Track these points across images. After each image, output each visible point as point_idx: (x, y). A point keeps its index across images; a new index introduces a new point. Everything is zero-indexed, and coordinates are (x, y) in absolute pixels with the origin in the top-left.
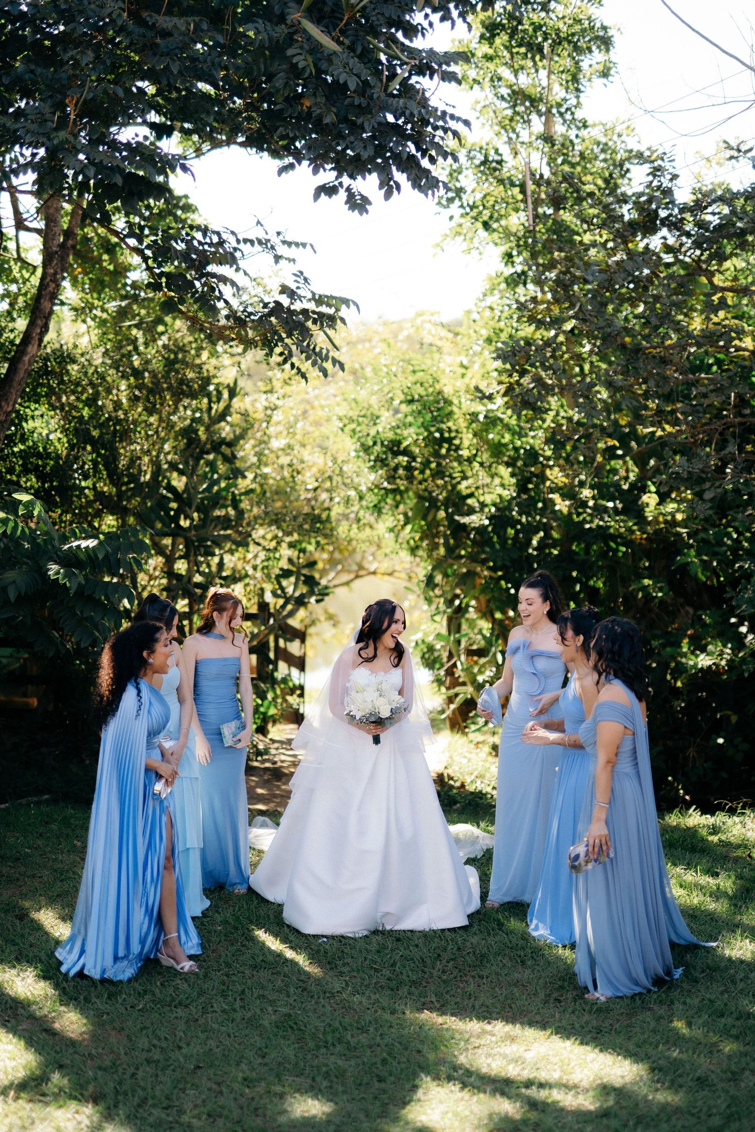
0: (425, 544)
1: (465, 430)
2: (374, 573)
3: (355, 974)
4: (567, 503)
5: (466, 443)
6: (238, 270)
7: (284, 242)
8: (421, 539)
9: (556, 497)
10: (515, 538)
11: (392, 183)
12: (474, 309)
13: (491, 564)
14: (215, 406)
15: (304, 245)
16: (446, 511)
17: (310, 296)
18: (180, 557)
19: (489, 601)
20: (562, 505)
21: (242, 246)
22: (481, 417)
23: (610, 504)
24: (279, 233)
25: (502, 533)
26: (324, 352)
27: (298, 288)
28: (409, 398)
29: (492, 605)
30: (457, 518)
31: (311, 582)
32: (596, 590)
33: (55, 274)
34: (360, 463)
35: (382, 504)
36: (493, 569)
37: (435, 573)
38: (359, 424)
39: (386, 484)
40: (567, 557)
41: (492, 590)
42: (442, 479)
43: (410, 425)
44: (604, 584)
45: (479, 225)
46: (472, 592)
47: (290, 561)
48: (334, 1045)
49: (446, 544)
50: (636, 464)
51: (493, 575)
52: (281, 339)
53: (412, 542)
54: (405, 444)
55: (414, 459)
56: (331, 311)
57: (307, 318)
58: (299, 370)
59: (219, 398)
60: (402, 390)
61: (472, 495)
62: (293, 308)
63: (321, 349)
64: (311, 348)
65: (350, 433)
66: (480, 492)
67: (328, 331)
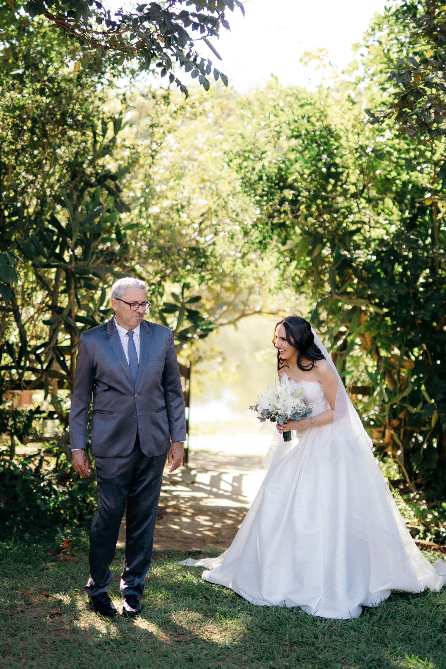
0: (310, 280)
1: (352, 167)
2: (260, 312)
5: (353, 179)
8: (307, 275)
10: (402, 275)
12: (363, 43)
13: (377, 301)
14: (99, 139)
16: (332, 247)
18: (62, 292)
19: (374, 338)
22: (369, 150)
25: (389, 269)
26: (206, 63)
28: (296, 134)
29: (378, 343)
30: (344, 252)
31: (194, 316)
35: (268, 240)
36: (379, 306)
37: (320, 310)
38: (245, 159)
41: (377, 327)
46: (358, 330)
49: (332, 281)
51: (379, 311)
52: (159, 49)
53: (297, 279)
54: (291, 178)
55: (300, 193)
56: (215, 15)
57: (187, 22)
58: (179, 83)
59: (104, 131)
60: (289, 124)
61: (358, 230)
62: (171, 10)
63: (203, 60)
64: (192, 59)
65: (236, 168)
66: (367, 227)
67: (209, 38)
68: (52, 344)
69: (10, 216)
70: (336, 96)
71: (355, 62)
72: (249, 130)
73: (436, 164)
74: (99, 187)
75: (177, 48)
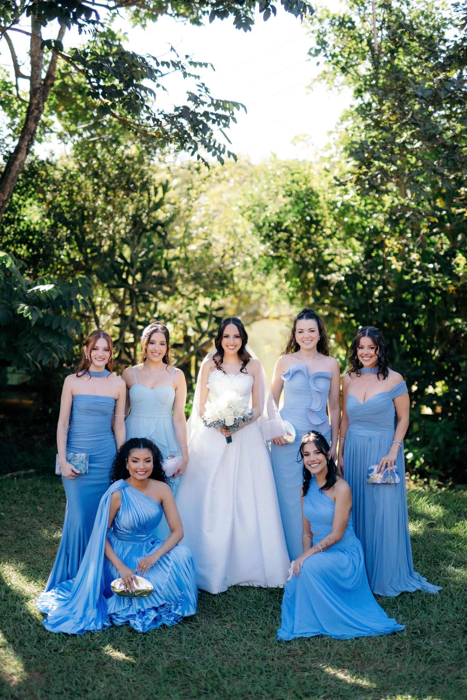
0: (299, 295)
1: (328, 216)
2: (267, 318)
3: (235, 623)
4: (401, 263)
5: (328, 224)
6: (158, 85)
7: (191, 63)
8: (297, 292)
9: (392, 259)
10: (363, 291)
11: (269, 7)
12: (335, 130)
13: (346, 309)
14: (153, 198)
15: (206, 65)
16: (314, 272)
17: (209, 102)
18: (128, 305)
19: (344, 335)
20: (397, 265)
21: (160, 68)
22: (339, 204)
23: (431, 266)
24: (187, 57)
25: (353, 286)
26: (222, 147)
27: (201, 95)
28: (289, 193)
29: (346, 337)
30: (322, 276)
31: (218, 320)
32: (419, 327)
33: (38, 103)
34: (255, 238)
35: (270, 267)
36: (347, 312)
38: (254, 212)
39: (272, 253)
40: (400, 304)
41: (347, 327)
42: (312, 248)
43: (290, 211)
44: (425, 323)
45: (339, 70)
46: (333, 329)
47: (205, 306)
48: (212, 691)
49: (314, 296)
50: (448, 238)
51: (347, 316)
52: (190, 137)
53: (290, 294)
54: (285, 224)
55: (292, 235)
56: (227, 113)
57: (208, 119)
58: (203, 160)
59: (156, 193)
60: (284, 187)
61: (332, 260)
62: (197, 111)
63: (220, 145)
64: (212, 144)
65: (248, 217)
66: (338, 258)
67: (224, 129)
68: (121, 341)
69: (91, 252)
70: (317, 167)
71: (329, 144)
72: (256, 190)
73: (386, 212)
74: (152, 232)
75: (202, 136)
